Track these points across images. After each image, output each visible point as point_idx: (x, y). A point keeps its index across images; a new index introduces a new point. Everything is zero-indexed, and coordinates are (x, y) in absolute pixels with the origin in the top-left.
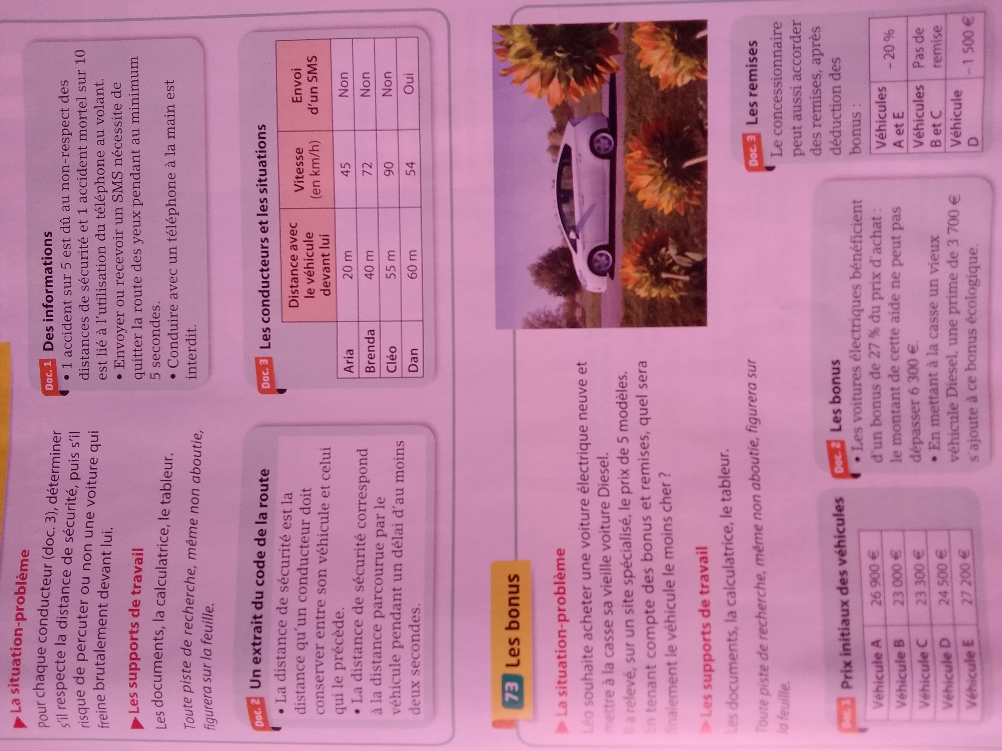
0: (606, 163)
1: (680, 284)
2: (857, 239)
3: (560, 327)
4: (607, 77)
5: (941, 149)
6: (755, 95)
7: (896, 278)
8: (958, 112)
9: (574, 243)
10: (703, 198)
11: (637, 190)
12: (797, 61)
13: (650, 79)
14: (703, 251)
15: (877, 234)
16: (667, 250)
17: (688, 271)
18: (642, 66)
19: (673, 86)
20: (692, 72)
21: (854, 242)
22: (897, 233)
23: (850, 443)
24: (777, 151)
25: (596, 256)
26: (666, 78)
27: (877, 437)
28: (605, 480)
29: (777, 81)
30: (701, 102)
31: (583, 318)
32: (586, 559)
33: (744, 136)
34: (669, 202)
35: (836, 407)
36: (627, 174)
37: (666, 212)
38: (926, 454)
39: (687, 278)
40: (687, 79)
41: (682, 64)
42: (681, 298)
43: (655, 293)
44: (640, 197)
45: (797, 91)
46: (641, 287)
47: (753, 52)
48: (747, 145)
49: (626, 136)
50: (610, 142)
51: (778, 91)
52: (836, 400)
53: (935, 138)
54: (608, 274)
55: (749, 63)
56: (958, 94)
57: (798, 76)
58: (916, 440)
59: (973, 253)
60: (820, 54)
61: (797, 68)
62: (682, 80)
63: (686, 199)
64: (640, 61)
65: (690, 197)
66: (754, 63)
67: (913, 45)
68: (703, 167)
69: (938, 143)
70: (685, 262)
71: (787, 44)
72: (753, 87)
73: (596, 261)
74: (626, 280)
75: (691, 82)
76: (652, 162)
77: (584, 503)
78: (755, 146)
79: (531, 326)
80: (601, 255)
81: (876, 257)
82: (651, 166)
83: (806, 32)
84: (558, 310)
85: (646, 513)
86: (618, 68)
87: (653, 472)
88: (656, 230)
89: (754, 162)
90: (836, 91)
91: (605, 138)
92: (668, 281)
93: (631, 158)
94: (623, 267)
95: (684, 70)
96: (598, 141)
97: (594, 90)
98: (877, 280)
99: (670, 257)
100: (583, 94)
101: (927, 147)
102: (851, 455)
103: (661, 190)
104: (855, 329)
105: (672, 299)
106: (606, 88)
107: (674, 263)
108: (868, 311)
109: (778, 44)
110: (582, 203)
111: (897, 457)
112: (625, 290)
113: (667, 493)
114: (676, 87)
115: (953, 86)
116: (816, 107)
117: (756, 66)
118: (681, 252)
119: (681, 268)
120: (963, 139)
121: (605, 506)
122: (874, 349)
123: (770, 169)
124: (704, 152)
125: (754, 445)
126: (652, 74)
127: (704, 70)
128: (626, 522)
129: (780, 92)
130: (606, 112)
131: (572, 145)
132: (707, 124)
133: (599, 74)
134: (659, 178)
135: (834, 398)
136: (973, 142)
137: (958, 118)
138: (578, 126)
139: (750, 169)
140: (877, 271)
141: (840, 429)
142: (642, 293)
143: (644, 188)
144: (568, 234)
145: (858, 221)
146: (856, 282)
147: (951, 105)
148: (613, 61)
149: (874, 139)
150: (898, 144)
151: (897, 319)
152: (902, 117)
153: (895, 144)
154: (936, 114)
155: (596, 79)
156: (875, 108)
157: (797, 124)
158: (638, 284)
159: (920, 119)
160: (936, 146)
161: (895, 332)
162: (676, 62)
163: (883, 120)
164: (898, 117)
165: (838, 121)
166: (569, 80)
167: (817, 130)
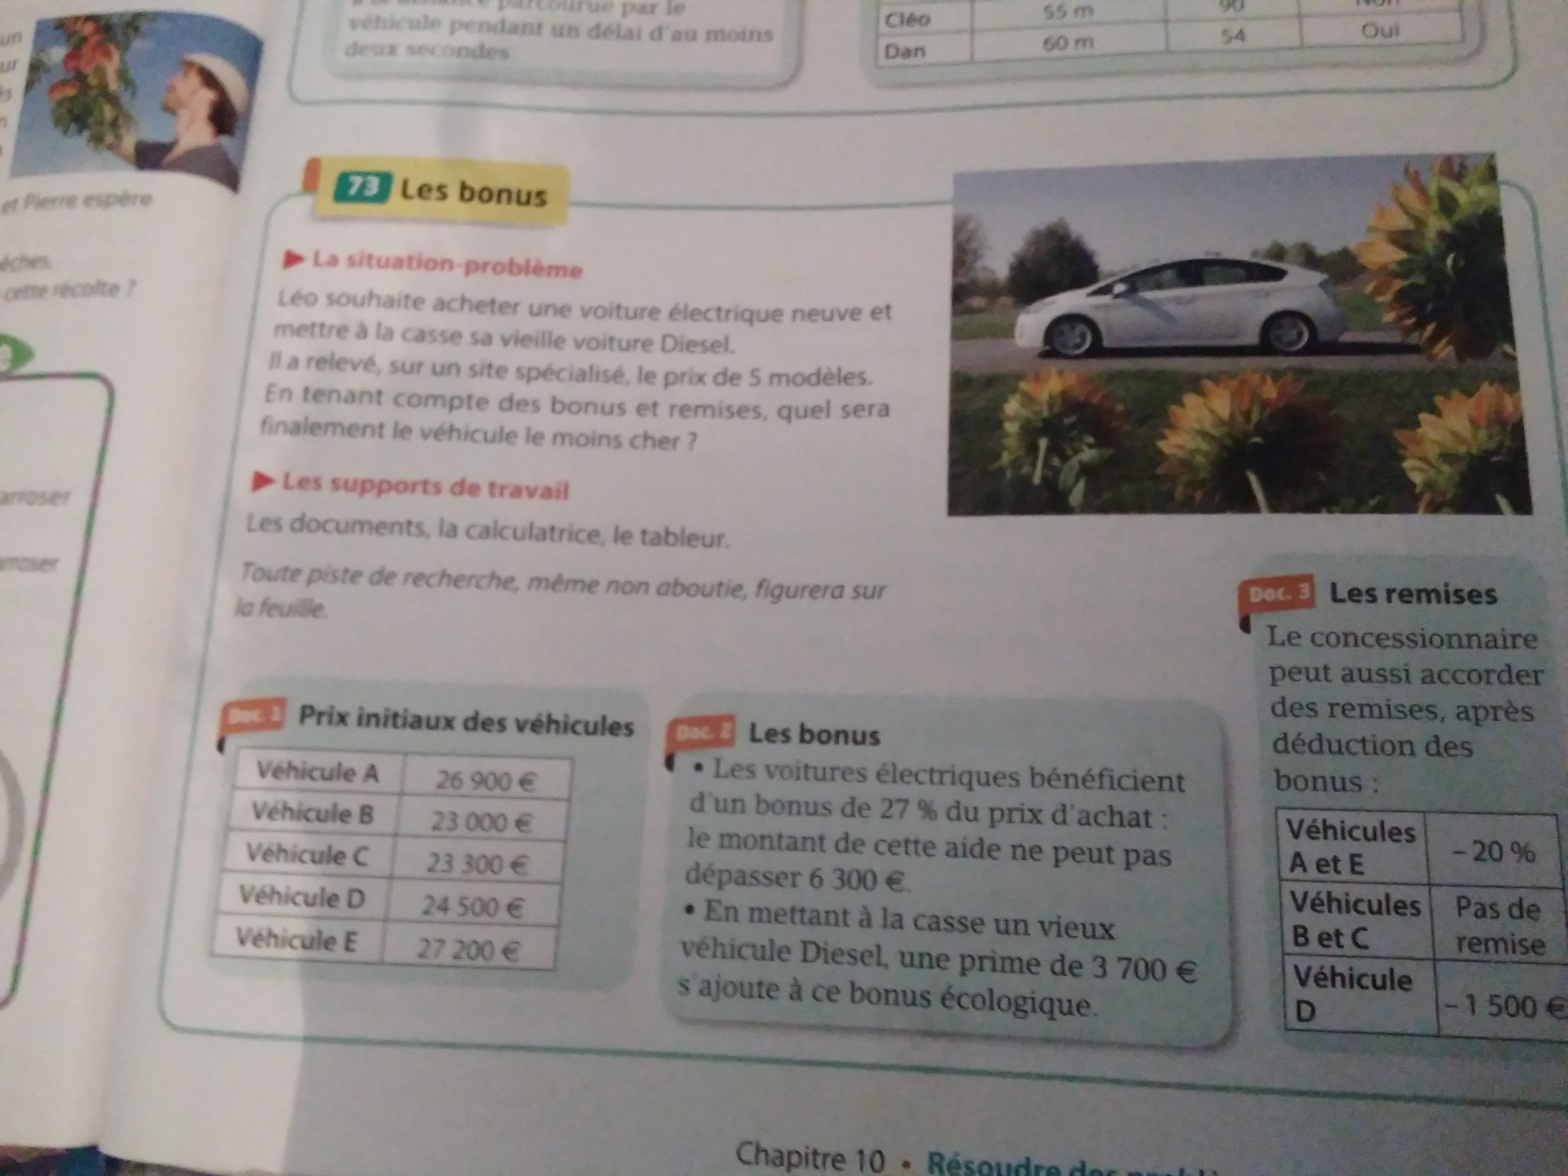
0: (1252, 338)
1: (1025, 470)
2: (1106, 781)
3: (955, 273)
4: (1414, 339)
5: (1290, 947)
6: (1389, 600)
7: (1033, 853)
8: (1367, 981)
9: (1106, 290)
10: (1188, 507)
11: (1201, 392)
12: (1462, 677)
13: (1416, 413)
14: (1089, 507)
15: (1117, 819)
16: (1091, 446)
17: (1050, 482)
18: (1438, 400)
19: (1401, 452)
20: (1429, 486)
21: (1101, 775)
22: (1119, 856)
23: (730, 756)
24: (1281, 636)
25: (1081, 328)
26: (1418, 442)
27: (736, 805)
28: (688, 346)
29: (1419, 640)
30: (1372, 503)
31: (972, 311)
33: (1309, 578)
34: (1181, 447)
35: (795, 734)
36: (1232, 375)
37: (1162, 445)
38: (700, 894)
39: (1037, 480)
40: (1417, 478)
41: (1446, 468)
42: (1001, 471)
43: (1011, 428)
44: (1190, 399)
45: (1399, 676)
46: (1023, 404)
47: (1474, 596)
48: (1291, 583)
49: (1302, 372)
50: (1291, 344)
51: (1399, 641)
52: (806, 735)
53: (1313, 936)
54: (1047, 348)
55: (1451, 589)
56: (1405, 983)
57: (1430, 678)
58: (725, 877)
59: (1080, 1007)
60: (1477, 720)
61: (1446, 677)
62: (1414, 469)
63: (1185, 478)
64: (1447, 396)
65: (1190, 484)
66: (1453, 598)
67: (1504, 900)
68: (1248, 505)
69: (1301, 940)
70: (1067, 476)
71: (1495, 659)
72: (1405, 596)
73: (1073, 328)
74: (1037, 378)
75: (1413, 485)
76: (1255, 417)
77: (654, 313)
78: (1289, 597)
79: (959, 227)
80: (1083, 337)
81: (1073, 816)
82: (1247, 415)
83: (1521, 695)
84: (985, 268)
85: (631, 407)
86: (1432, 358)
87: (700, 424)
88: (1127, 427)
89: (1256, 595)
90: (1401, 748)
91: (1300, 335)
92: (1032, 449)
93: (1263, 381)
94: (1060, 373)
95: (1432, 472)
96: (1294, 326)
97: (1390, 317)
98: (1028, 816)
99: (1077, 452)
100: (1381, 299)
101: (1292, 918)
102: (707, 757)
103: (1204, 434)
104: (936, 775)
105: (999, 457)
106: (1395, 337)
107: (1064, 458)
108: (968, 799)
109: (1492, 643)
110: (1178, 301)
111: (698, 840)
112: (1020, 377)
113: (663, 443)
114: (1402, 459)
115: (1421, 975)
116: (1367, 710)
117: (1448, 601)
118: (1086, 470)
119: (1057, 471)
120: (1311, 992)
121: (646, 344)
122: (897, 808)
123: (1245, 625)
124: (1275, 508)
125: (736, 590)
126: (1423, 417)
127: (1435, 508)
128: (617, 376)
129: (1398, 644)
130: (1347, 338)
131: (1286, 281)
132: (1330, 511)
133: (1420, 325)
134: (1224, 429)
135: (810, 731)
136: (1306, 1011)
137: (1354, 981)
138: (1319, 291)
139: (1244, 589)
140: (1046, 817)
141: (754, 739)
142: (1012, 406)
143: (1205, 404)
144: (1122, 280)
145: (1141, 784)
146: (1025, 778)
147: (1380, 968)
148: (1444, 350)
149: (1308, 818)
150: (1298, 861)
151: (953, 851)
152: (1353, 871)
153: (1298, 855)
154: (1362, 938)
155: (1409, 322)
156: (1371, 821)
157: (1335, 674)
158: (1028, 400)
159: (1352, 906)
160: (1296, 935)
161: (928, 848)
162: (1448, 457)
163: (1346, 833)
164: (1353, 864)
165: (1341, 749)
166: (1404, 275)
167: (1323, 710)
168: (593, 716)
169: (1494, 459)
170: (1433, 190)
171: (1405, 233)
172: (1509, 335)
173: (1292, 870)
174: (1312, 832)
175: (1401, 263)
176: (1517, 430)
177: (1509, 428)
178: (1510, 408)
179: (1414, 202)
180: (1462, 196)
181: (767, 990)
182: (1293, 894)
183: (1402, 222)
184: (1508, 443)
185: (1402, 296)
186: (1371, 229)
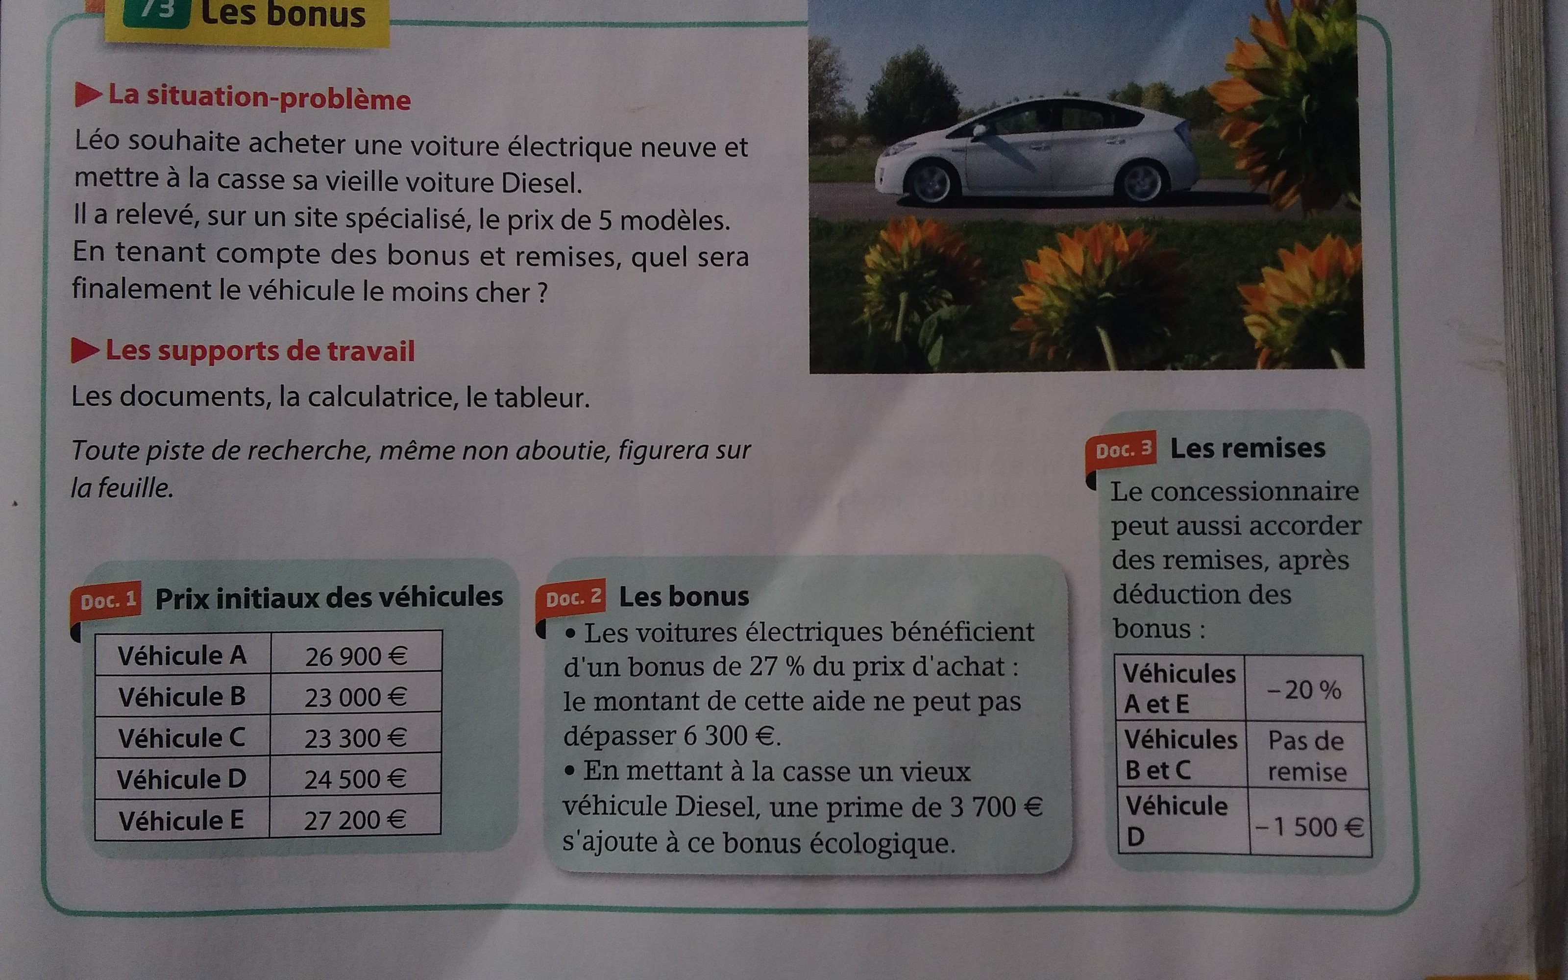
0: (1107, 189)
1: (887, 325)
2: (963, 634)
3: (811, 108)
4: (1263, 189)
5: (1123, 780)
6: (1226, 455)
7: (894, 703)
8: (1188, 808)
9: (965, 132)
10: (1040, 364)
11: (1057, 247)
12: (1286, 528)
13: (1259, 269)
14: (946, 367)
15: (973, 667)
16: (949, 302)
17: (910, 338)
18: (1282, 252)
19: (1245, 307)
20: (1269, 341)
21: (958, 628)
22: (974, 704)
23: (600, 621)
24: (1123, 491)
25: (941, 173)
26: (1260, 296)
27: (611, 669)
28: (532, 185)
29: (1251, 492)
30: (1213, 358)
31: (829, 150)
32: (393, 147)
33: (1151, 435)
34: (1035, 303)
35: (665, 597)
36: (1086, 227)
37: (1017, 300)
38: (578, 756)
39: (897, 337)
40: (1256, 333)
41: (1284, 323)
42: (863, 326)
43: (872, 280)
44: (1045, 253)
45: (1231, 528)
46: (882, 254)
47: (1304, 450)
48: (1134, 439)
49: (1155, 223)
50: (1145, 194)
51: (1232, 494)
52: (677, 598)
53: (1143, 770)
54: (907, 194)
55: (1284, 443)
56: (1221, 808)
57: (1258, 529)
58: (603, 737)
59: (938, 845)
60: (1298, 568)
61: (1273, 528)
62: (1255, 324)
63: (1038, 335)
64: (1291, 249)
65: (1042, 341)
66: (1284, 451)
67: (1311, 732)
68: (1098, 363)
69: (1133, 774)
70: (925, 334)
71: (1317, 510)
72: (1240, 450)
73: (933, 173)
74: (897, 228)
75: (1253, 340)
76: (1107, 273)
77: (492, 147)
78: (1133, 454)
79: (815, 53)
80: (943, 182)
81: (932, 667)
82: (1100, 270)
83: (1337, 544)
84: (843, 103)
85: (474, 257)
86: (1279, 208)
87: (549, 272)
88: (984, 283)
89: (1102, 452)
90: (1229, 596)
91: (1154, 185)
92: (893, 304)
93: (1116, 234)
94: (920, 223)
95: (1273, 328)
96: (1148, 174)
97: (1241, 165)
98: (891, 668)
99: (936, 307)
100: (1235, 145)
101: (1126, 753)
102: (578, 623)
103: (1057, 290)
104: (803, 632)
105: (860, 312)
106: (1244, 187)
107: (924, 315)
108: (834, 655)
109: (1317, 495)
110: (1037, 146)
111: (574, 704)
112: (880, 225)
113: (512, 295)
114: (1245, 313)
115: (1235, 800)
116: (1200, 561)
117: (1279, 455)
118: (944, 328)
119: (917, 328)
120: (1141, 819)
122: (766, 666)
123: (1091, 482)
124: (1124, 364)
125: (598, 452)
126: (1267, 270)
127: (1271, 364)
128: (458, 220)
129: (1231, 497)
130: (1201, 186)
131: (1142, 127)
132: (1174, 368)
133: (1269, 174)
134: (1078, 285)
135: (680, 594)
136: (1136, 836)
137: (1178, 808)
138: (1175, 136)
139: (1091, 445)
140: (907, 669)
141: (624, 603)
142: (873, 257)
143: (1060, 259)
144: (981, 121)
145: (996, 634)
146: (888, 632)
147: (1200, 796)
148: (1291, 200)
149: (1142, 661)
150: (1132, 702)
151: (819, 705)
152: (1180, 711)
153: (1132, 697)
154: (1185, 770)
155: (1261, 169)
156: (1197, 664)
157: (1172, 527)
158: (889, 251)
159: (1177, 742)
160: (1129, 769)
161: (795, 703)
162: (1288, 312)
163: (1175, 676)
164: (1180, 703)
165: (1175, 598)
166: (1259, 120)
167: (1160, 562)
168: (460, 587)
169: (1332, 312)
170: (1292, 24)
171: (1264, 71)
172: (1354, 183)
173: (1127, 711)
174: (1145, 676)
175: (1256, 104)
176: (1356, 283)
177: (1348, 281)
178: (1350, 260)
179: (1273, 37)
180: (1320, 32)
181: (648, 844)
182: (1127, 732)
183: (1261, 60)
184: (1346, 296)
185: (1255, 141)
186: (1229, 68)
